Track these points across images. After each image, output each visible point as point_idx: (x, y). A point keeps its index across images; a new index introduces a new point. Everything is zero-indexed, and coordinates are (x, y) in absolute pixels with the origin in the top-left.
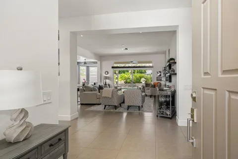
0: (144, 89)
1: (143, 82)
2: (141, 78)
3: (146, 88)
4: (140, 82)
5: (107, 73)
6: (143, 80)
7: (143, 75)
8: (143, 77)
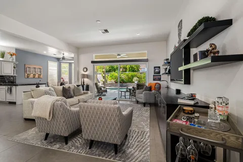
0: (135, 93)
1: (136, 82)
2: (133, 77)
3: (137, 91)
4: (131, 82)
5: (85, 70)
6: (135, 80)
7: (135, 73)
8: (135, 76)
